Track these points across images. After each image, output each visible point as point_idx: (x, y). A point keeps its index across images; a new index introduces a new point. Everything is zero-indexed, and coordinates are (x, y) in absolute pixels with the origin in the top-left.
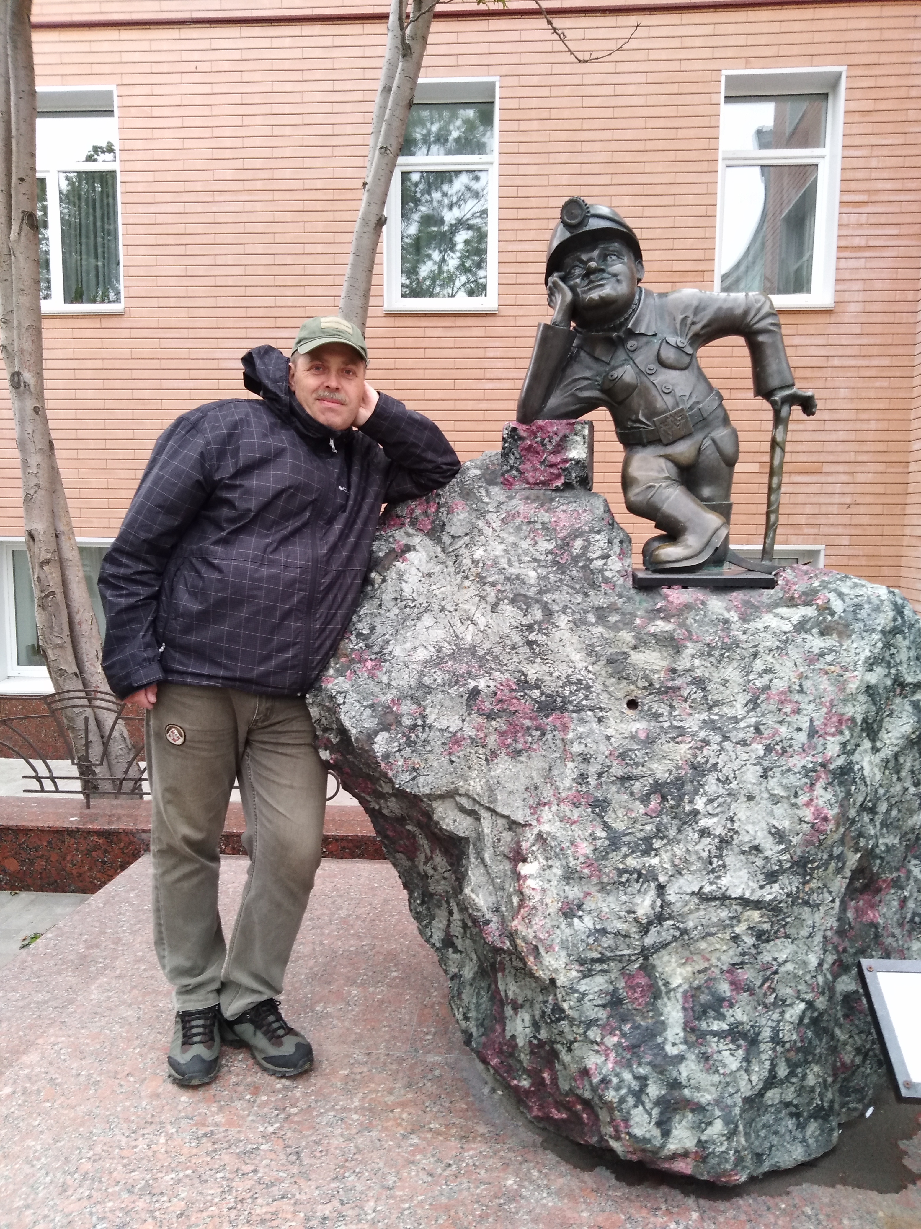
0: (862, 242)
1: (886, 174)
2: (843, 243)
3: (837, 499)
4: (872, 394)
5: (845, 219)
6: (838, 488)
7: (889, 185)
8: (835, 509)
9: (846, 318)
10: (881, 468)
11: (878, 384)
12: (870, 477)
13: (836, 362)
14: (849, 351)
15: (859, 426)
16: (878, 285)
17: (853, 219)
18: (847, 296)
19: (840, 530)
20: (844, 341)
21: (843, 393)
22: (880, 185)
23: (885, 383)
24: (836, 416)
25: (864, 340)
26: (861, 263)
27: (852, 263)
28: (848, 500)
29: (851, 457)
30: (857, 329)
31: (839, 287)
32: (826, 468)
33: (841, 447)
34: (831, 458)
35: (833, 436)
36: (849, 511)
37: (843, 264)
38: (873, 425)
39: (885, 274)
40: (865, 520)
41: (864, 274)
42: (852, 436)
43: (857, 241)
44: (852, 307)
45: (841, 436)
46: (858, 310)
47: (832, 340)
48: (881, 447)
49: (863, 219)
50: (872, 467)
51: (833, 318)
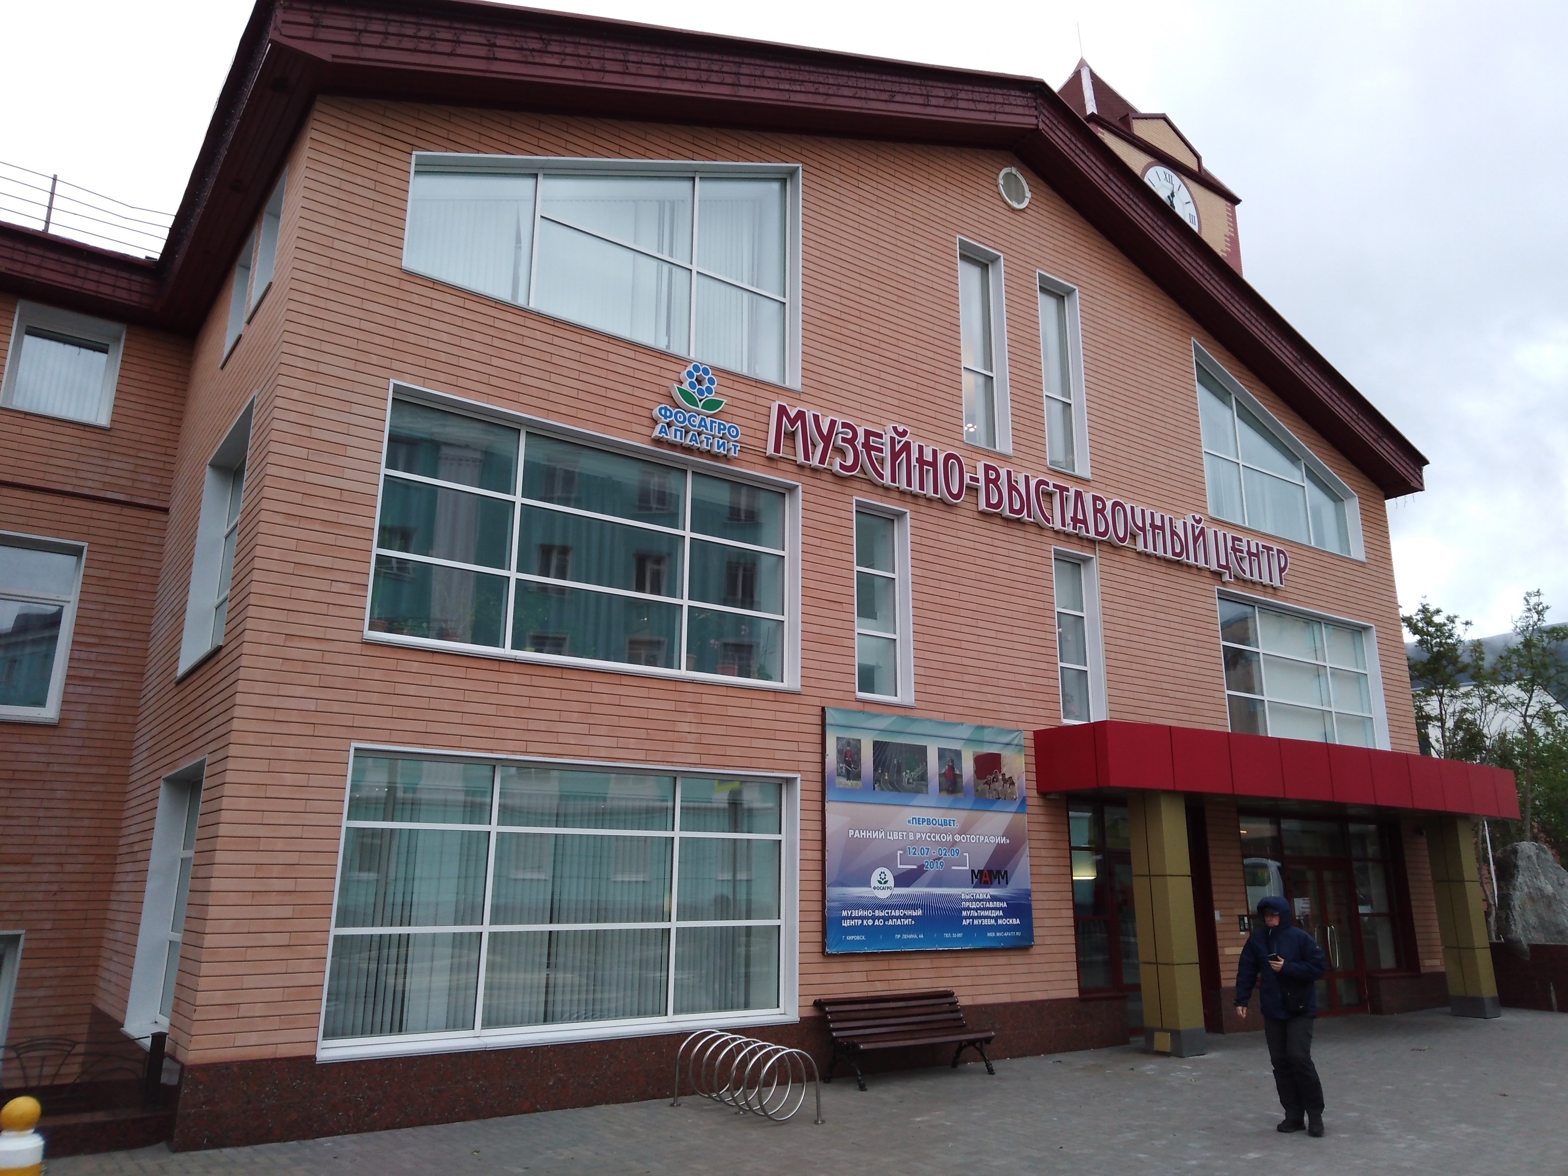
0: (90, 674)
1: (116, 626)
2: (73, 673)
3: (43, 887)
4: (88, 796)
5: (77, 655)
6: (46, 878)
7: (118, 634)
8: (40, 897)
9: (69, 733)
10: (91, 859)
11: (94, 789)
12: (79, 868)
13: (56, 768)
14: (69, 760)
15: (73, 823)
16: (102, 709)
17: (83, 655)
18: (72, 715)
19: (44, 915)
20: (66, 751)
21: (59, 794)
22: (111, 633)
23: (101, 788)
24: (50, 814)
25: (85, 752)
26: (88, 690)
27: (80, 690)
28: (55, 888)
29: (63, 850)
30: (79, 743)
31: (65, 708)
32: (36, 859)
33: (53, 841)
34: (42, 850)
35: (45, 832)
36: (54, 898)
37: (71, 689)
38: (86, 823)
39: (110, 701)
40: (71, 906)
41: (89, 700)
42: (65, 832)
43: (86, 673)
44: (77, 725)
45: (54, 831)
46: (81, 727)
47: (54, 750)
48: (93, 841)
49: (93, 657)
50: (82, 859)
51: (58, 732)
